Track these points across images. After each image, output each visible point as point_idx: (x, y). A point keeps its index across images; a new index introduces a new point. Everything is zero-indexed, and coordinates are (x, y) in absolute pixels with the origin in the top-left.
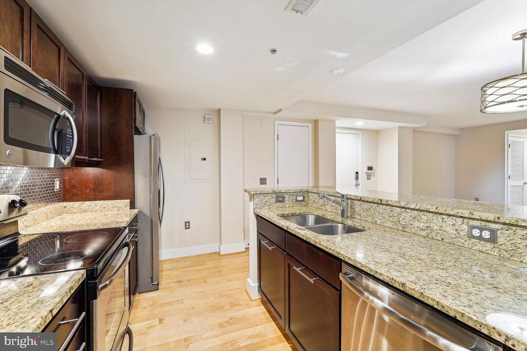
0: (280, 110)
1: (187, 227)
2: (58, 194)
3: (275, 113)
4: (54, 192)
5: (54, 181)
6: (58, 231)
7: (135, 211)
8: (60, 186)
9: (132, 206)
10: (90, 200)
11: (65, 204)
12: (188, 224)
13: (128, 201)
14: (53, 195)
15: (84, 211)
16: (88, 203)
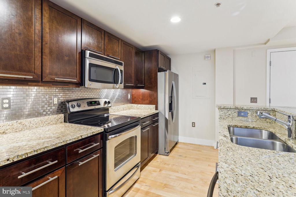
0: (269, 40)
1: (194, 125)
2: (130, 100)
3: (265, 44)
4: (128, 99)
5: (128, 95)
6: (130, 115)
7: (157, 111)
8: (130, 97)
9: (157, 108)
10: (140, 104)
11: (132, 105)
12: (194, 124)
13: (155, 106)
14: (127, 101)
15: (138, 109)
16: (139, 105)
